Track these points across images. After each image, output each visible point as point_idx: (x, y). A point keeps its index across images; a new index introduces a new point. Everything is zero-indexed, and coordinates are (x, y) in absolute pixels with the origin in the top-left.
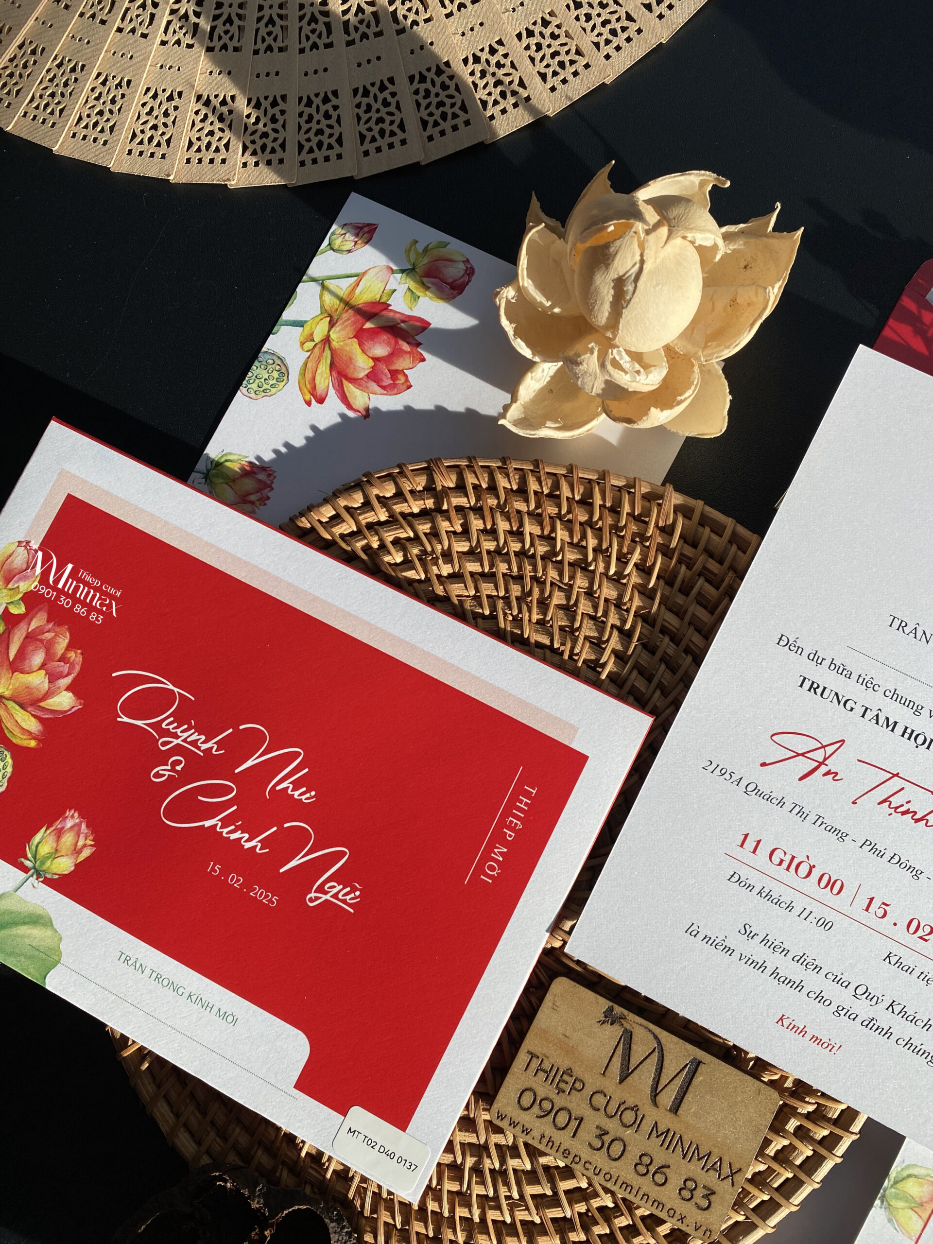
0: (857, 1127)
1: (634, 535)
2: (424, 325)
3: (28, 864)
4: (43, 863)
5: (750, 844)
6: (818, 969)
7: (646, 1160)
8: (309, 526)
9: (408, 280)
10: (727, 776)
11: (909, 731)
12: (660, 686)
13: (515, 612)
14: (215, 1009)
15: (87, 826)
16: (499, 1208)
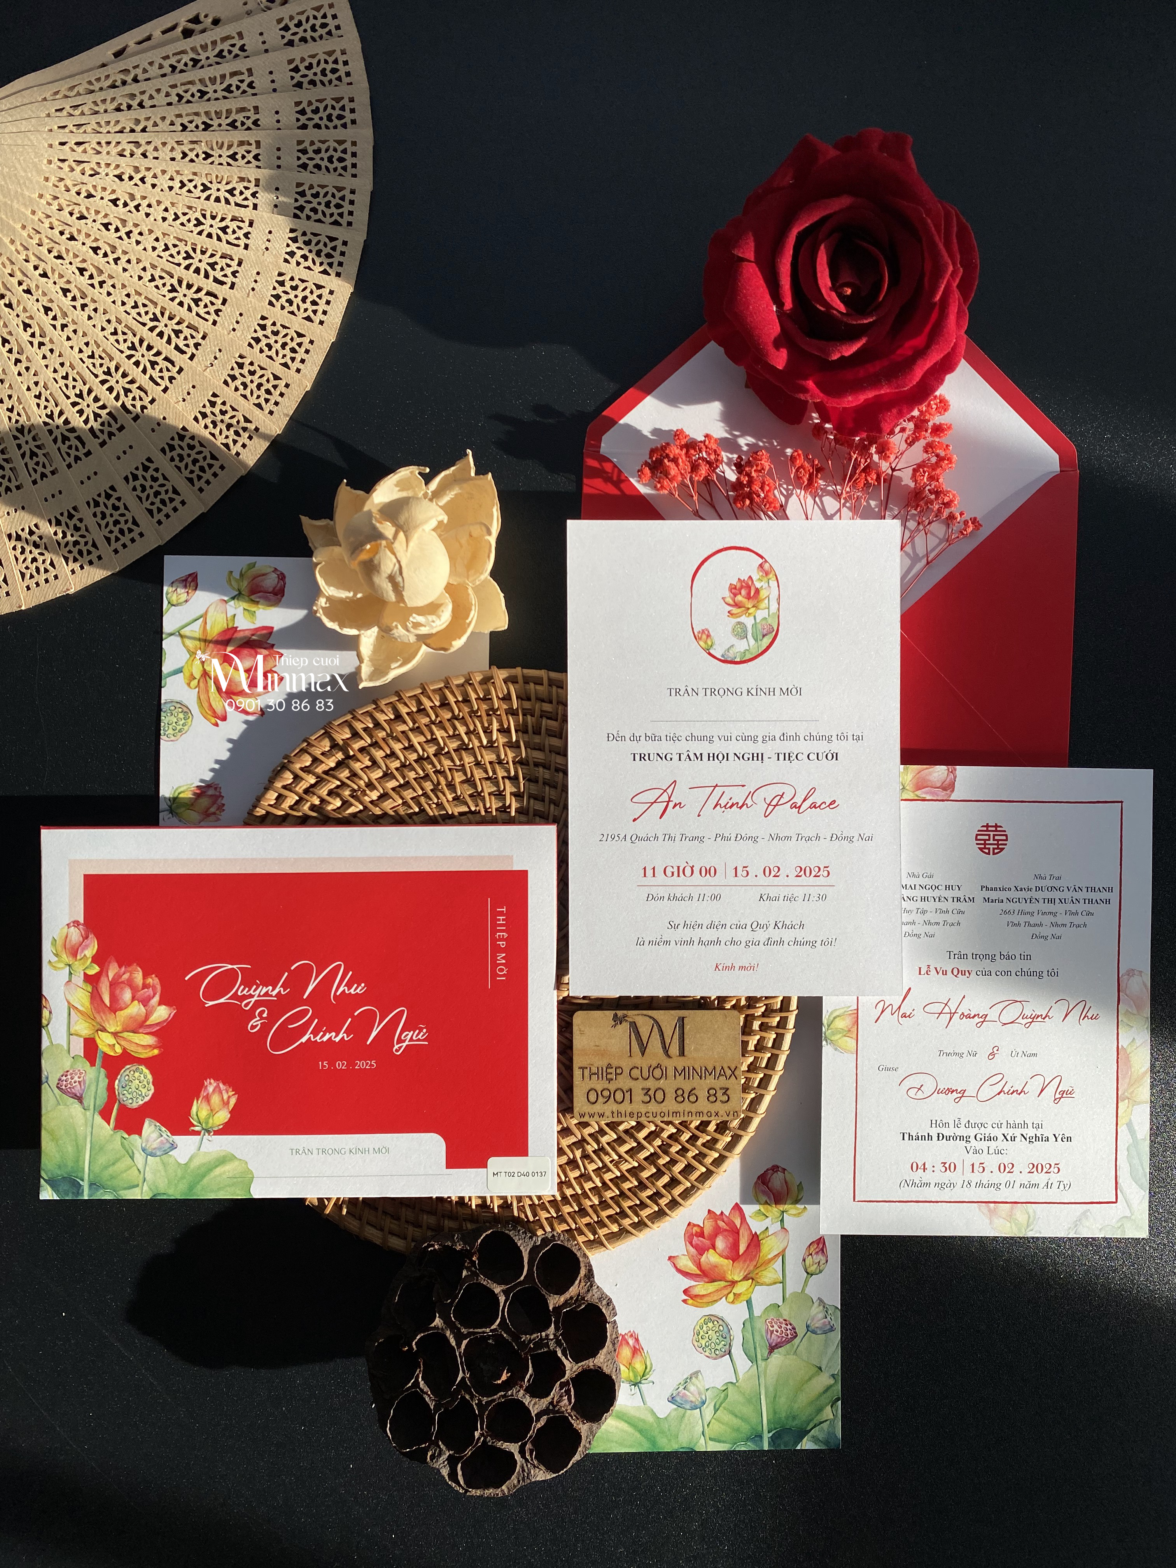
0: (794, 1005)
1: (487, 711)
2: (269, 631)
3: (196, 1129)
4: (207, 1123)
5: (649, 872)
6: (724, 926)
7: (680, 1092)
8: (264, 812)
9: (241, 603)
10: (616, 838)
11: (711, 755)
12: (551, 801)
13: (436, 801)
14: (371, 1151)
15: (224, 1084)
16: (609, 1170)
